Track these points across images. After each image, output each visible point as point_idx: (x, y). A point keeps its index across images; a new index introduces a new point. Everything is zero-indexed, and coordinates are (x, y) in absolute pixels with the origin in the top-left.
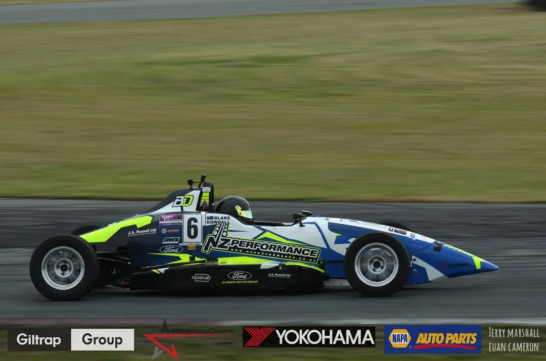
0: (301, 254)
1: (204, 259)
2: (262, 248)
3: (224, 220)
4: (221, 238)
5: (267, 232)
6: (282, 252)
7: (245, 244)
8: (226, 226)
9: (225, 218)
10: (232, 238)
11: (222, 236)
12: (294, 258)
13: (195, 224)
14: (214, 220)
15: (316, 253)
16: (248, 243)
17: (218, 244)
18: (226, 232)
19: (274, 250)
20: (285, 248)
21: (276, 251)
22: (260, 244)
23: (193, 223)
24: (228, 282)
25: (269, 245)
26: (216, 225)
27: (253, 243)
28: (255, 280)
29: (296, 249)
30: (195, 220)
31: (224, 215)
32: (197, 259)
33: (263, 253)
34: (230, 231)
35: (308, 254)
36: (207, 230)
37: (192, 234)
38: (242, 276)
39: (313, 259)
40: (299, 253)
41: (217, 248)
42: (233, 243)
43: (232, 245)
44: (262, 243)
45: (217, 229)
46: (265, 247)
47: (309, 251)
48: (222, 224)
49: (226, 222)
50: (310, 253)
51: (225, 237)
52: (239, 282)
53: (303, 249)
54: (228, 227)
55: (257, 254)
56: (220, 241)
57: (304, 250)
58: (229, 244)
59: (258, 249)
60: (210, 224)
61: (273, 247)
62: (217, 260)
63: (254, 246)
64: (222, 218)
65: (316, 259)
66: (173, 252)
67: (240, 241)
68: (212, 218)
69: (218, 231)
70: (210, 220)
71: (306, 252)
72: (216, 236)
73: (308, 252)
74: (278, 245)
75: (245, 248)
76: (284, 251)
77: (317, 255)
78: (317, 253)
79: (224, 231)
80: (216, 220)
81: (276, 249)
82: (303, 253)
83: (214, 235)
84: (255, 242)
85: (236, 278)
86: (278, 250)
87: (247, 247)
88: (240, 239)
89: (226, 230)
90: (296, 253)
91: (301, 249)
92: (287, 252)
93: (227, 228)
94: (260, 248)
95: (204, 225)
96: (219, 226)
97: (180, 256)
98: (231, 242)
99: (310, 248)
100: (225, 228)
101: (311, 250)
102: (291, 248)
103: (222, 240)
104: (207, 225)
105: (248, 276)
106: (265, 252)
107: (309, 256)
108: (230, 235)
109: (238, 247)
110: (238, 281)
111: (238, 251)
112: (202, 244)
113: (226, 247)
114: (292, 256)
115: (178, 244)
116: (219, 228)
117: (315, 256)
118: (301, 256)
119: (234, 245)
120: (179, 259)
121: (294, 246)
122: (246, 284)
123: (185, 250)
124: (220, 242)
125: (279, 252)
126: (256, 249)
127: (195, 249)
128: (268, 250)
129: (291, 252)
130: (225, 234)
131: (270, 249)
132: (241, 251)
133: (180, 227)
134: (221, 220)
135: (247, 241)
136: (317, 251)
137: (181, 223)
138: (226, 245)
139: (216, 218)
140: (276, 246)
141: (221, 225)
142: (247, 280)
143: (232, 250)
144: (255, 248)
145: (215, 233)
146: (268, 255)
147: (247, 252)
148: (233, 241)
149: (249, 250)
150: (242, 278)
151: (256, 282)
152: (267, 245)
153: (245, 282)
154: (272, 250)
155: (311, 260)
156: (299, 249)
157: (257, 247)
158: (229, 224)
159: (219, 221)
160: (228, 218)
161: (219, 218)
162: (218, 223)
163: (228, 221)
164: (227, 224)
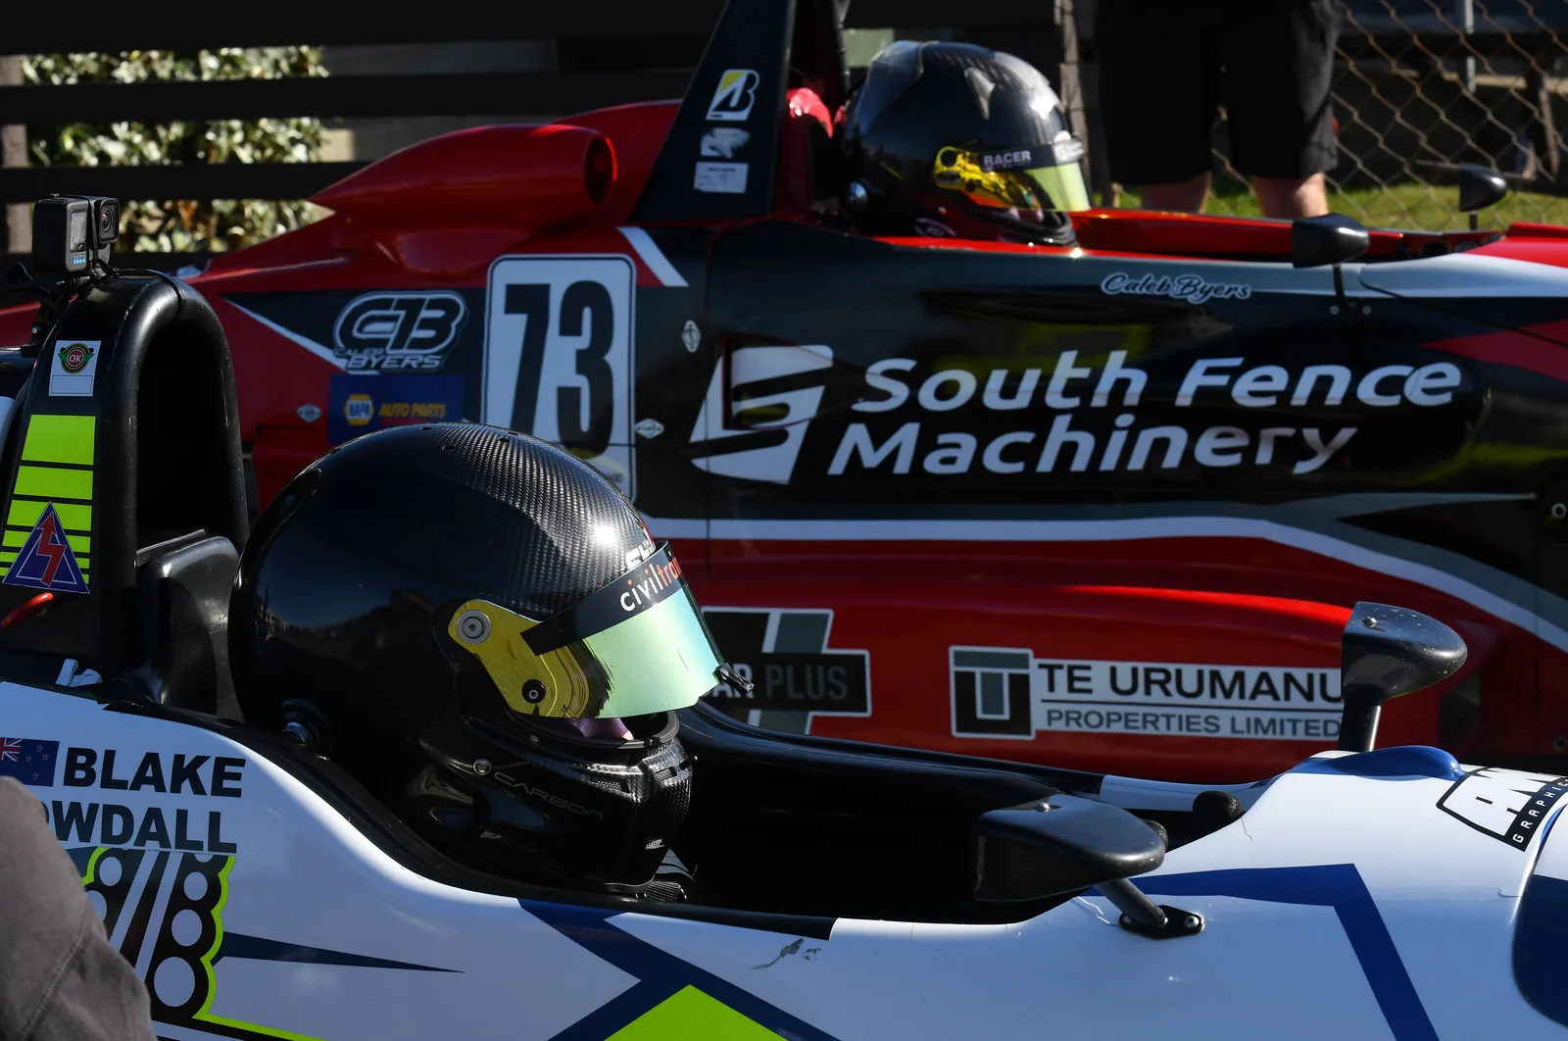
3: (169, 804)
5: (691, 992)
8: (196, 886)
9: (185, 771)
14: (57, 792)
18: (194, 954)
34: (241, 946)
48: (152, 848)
49: (197, 830)
54: (214, 892)
64: (149, 771)
79: (167, 946)
80: (86, 796)
93: (204, 908)
96: (112, 872)
100: (179, 901)
130: (177, 982)
134: (139, 801)
141: (131, 861)
158: (232, 858)
159: (110, 810)
160: (219, 774)
161: (116, 775)
162: (107, 837)
163: (215, 818)
164: (204, 856)
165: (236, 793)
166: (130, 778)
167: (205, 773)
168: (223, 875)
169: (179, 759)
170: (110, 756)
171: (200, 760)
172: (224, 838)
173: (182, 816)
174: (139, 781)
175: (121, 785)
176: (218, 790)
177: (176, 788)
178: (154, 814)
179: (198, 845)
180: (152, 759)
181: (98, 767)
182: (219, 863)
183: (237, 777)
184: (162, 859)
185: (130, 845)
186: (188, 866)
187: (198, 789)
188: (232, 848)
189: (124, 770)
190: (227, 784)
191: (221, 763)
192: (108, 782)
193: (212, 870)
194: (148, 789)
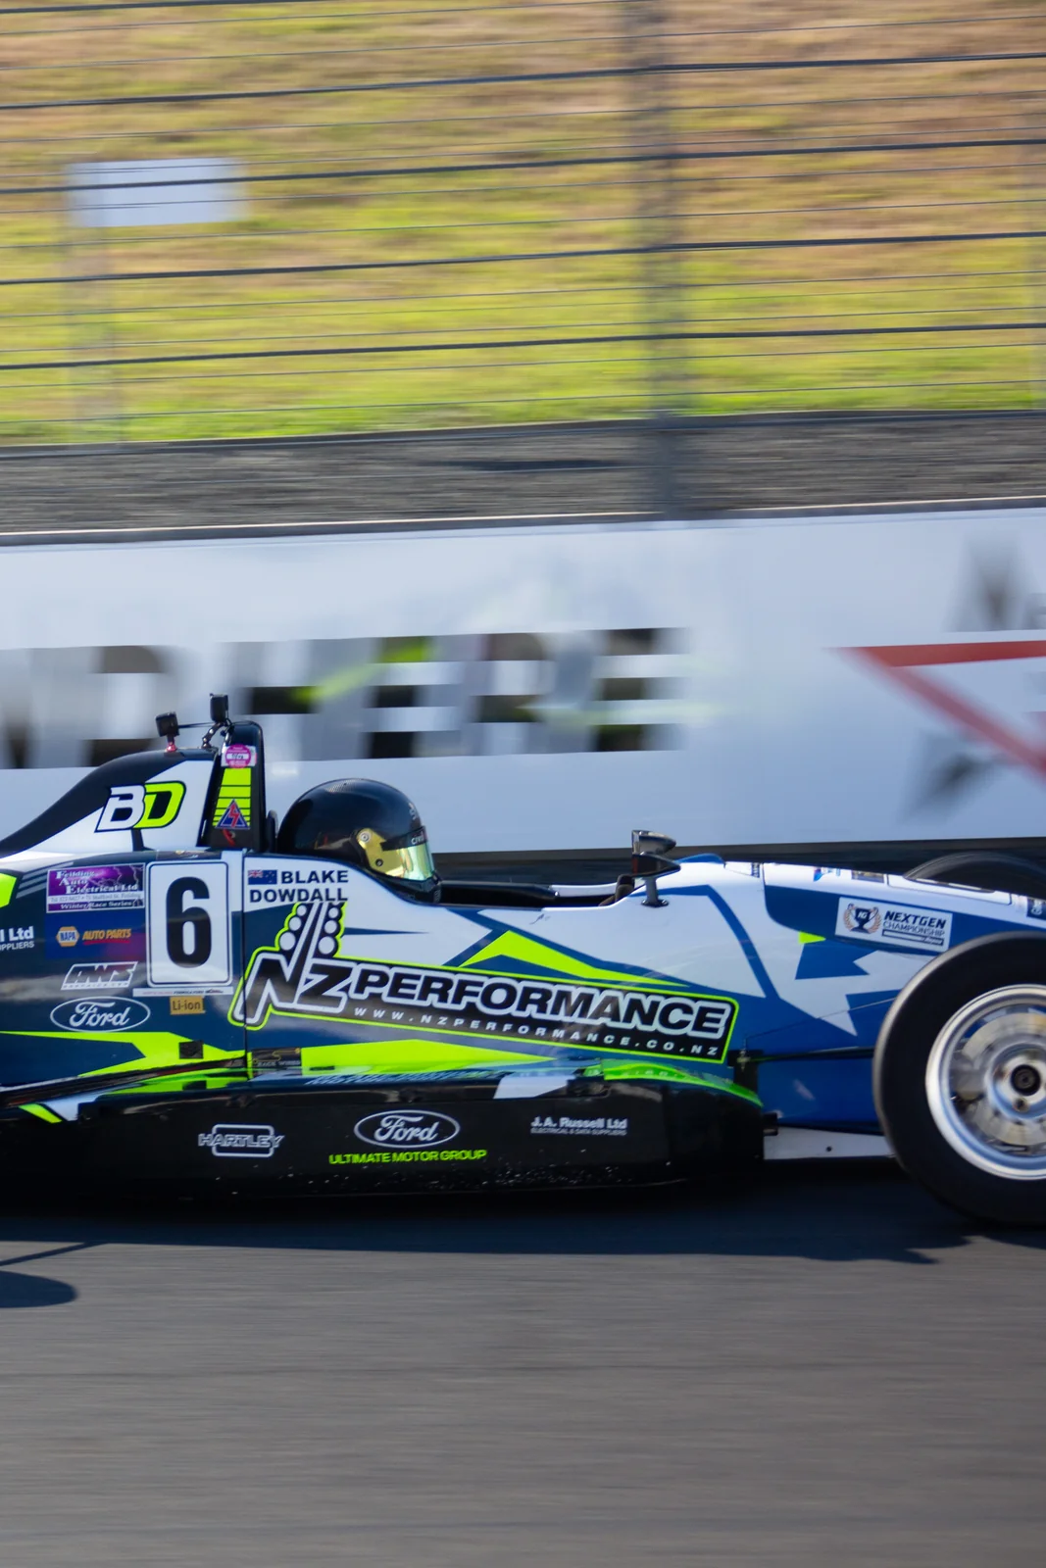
0: (656, 1026)
1: (240, 1053)
2: (486, 1000)
3: (322, 887)
4: (310, 961)
5: (509, 933)
6: (575, 1018)
7: (413, 987)
8: (334, 913)
9: (327, 876)
10: (359, 962)
11: (318, 954)
12: (625, 1041)
13: (200, 903)
14: (280, 886)
15: (717, 1021)
16: (429, 980)
17: (302, 988)
18: (333, 936)
19: (542, 1009)
20: (587, 999)
21: (548, 1016)
22: (480, 984)
23: (189, 900)
24: (356, 1159)
25: (519, 987)
26: (289, 908)
27: (448, 983)
28: (473, 1148)
29: (635, 1005)
30: (200, 889)
31: (321, 866)
32: (211, 1053)
33: (491, 1026)
34: (350, 931)
35: (682, 1024)
36: (251, 930)
37: (189, 946)
38: (414, 1132)
39: (706, 1044)
40: (647, 1019)
41: (295, 1005)
42: (363, 983)
43: (360, 989)
44: (488, 982)
45: (296, 924)
46: (499, 996)
47: (687, 1010)
48: (317, 902)
49: (333, 894)
50: (692, 1018)
51: (330, 956)
52: (402, 1157)
53: (664, 1003)
55: (466, 1027)
56: (306, 973)
57: (669, 1008)
58: (346, 989)
59: (471, 1006)
60: (263, 905)
61: (535, 996)
62: (298, 1058)
63: (452, 992)
64: (313, 877)
65: (720, 1043)
66: (109, 1026)
67: (391, 973)
68: (269, 877)
69: (297, 934)
70: (263, 888)
71: (676, 1016)
72: (288, 955)
73: (687, 1017)
74: (555, 990)
75: (415, 1002)
76: (583, 1014)
77: (721, 1026)
78: (724, 1018)
79: (323, 934)
80: (290, 887)
81: (551, 1003)
82: (664, 1022)
83: (282, 952)
84: (456, 979)
85: (389, 1141)
86: (555, 1011)
87: (423, 996)
88: (391, 966)
89: (331, 927)
90: (636, 1021)
91: (655, 1005)
92: (596, 1016)
93: (337, 919)
94: (477, 1000)
95: (236, 907)
96: (302, 911)
97: (139, 1040)
98: (354, 979)
99: (696, 1000)
100: (327, 919)
101: (696, 1007)
102: (613, 1000)
103: (316, 969)
104: (250, 907)
105: (444, 1129)
106: (501, 1021)
107: (688, 1030)
108: (351, 949)
109: (386, 999)
110: (399, 1151)
111: (387, 1019)
112: (228, 991)
113: (336, 1000)
114: (619, 1033)
115: (128, 993)
116: (304, 919)
117: (715, 1030)
118: (656, 1035)
119: (368, 990)
120: (132, 1052)
121: (626, 992)
122: (433, 1162)
123: (158, 1015)
124: (310, 979)
125: (561, 1017)
126: (461, 1007)
127: (201, 1011)
128: (512, 1010)
129: (615, 1016)
130: (326, 946)
131: (522, 1007)
132: (397, 1016)
133: (136, 918)
134: (311, 887)
135: (424, 974)
136: (722, 1011)
137: (140, 902)
138: (333, 992)
139: (287, 877)
140: (546, 994)
141: (309, 907)
142: (439, 1148)
143: (360, 1012)
144: (457, 1000)
145: (286, 941)
146: (514, 1032)
147: (426, 1019)
148: (365, 974)
149: (430, 1010)
150: (415, 1140)
151: (480, 1154)
152: (511, 991)
153: (432, 1156)
154: (532, 1010)
155: (697, 1049)
156: (646, 1005)
157: (466, 999)
158: (346, 903)
159: (300, 891)
160: (340, 877)
161: (301, 879)
162: (300, 899)
163: (339, 890)
164: (336, 903)
165: (346, 881)
166: (307, 879)
167: (335, 876)
168: (343, 908)
169: (324, 872)
170: (298, 874)
171: (331, 872)
172: (343, 896)
173: (327, 891)
174: (310, 880)
175: (304, 882)
176: (339, 881)
177: (324, 881)
178: (317, 891)
179: (334, 899)
180: (313, 873)
181: (294, 877)
182: (342, 905)
183: (346, 876)
184: (321, 906)
185: (308, 902)
186: (331, 906)
187: (332, 881)
188: (346, 899)
189: (304, 876)
190: (343, 879)
191: (339, 872)
192: (298, 881)
193: (339, 907)
194: (313, 883)
